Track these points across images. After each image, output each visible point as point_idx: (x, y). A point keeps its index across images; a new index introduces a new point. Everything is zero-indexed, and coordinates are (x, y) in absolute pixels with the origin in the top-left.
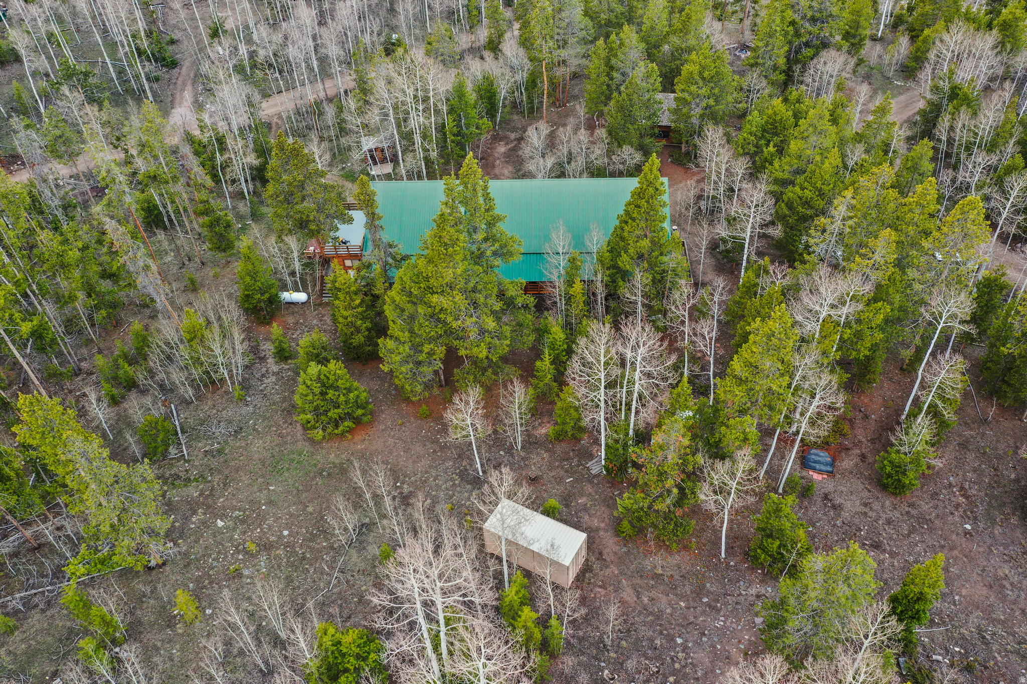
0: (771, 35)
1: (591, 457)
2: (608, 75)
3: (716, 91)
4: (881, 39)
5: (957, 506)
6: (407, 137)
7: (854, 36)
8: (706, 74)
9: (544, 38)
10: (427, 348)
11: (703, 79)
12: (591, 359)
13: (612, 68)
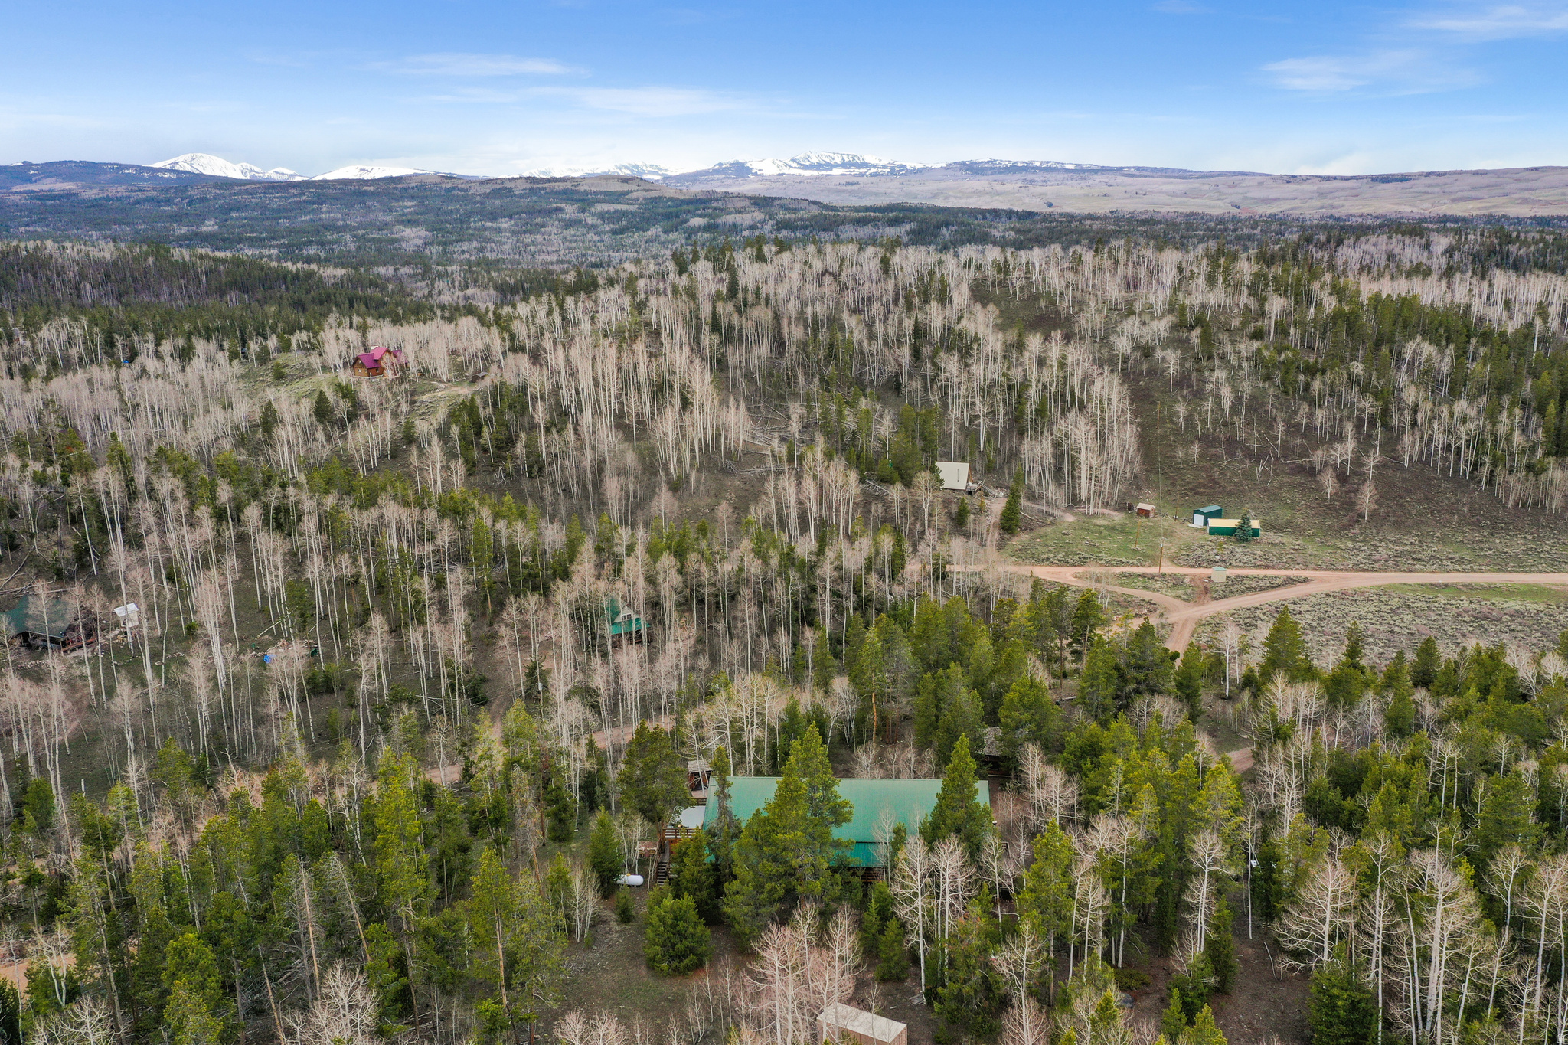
0: (1095, 677)
1: (914, 994)
2: (936, 707)
3: (1037, 717)
4: (1230, 698)
5: (1244, 1034)
6: (741, 749)
7: (1188, 687)
8: (1026, 700)
9: (874, 671)
10: (768, 886)
11: (1023, 705)
12: (910, 873)
13: (939, 700)
